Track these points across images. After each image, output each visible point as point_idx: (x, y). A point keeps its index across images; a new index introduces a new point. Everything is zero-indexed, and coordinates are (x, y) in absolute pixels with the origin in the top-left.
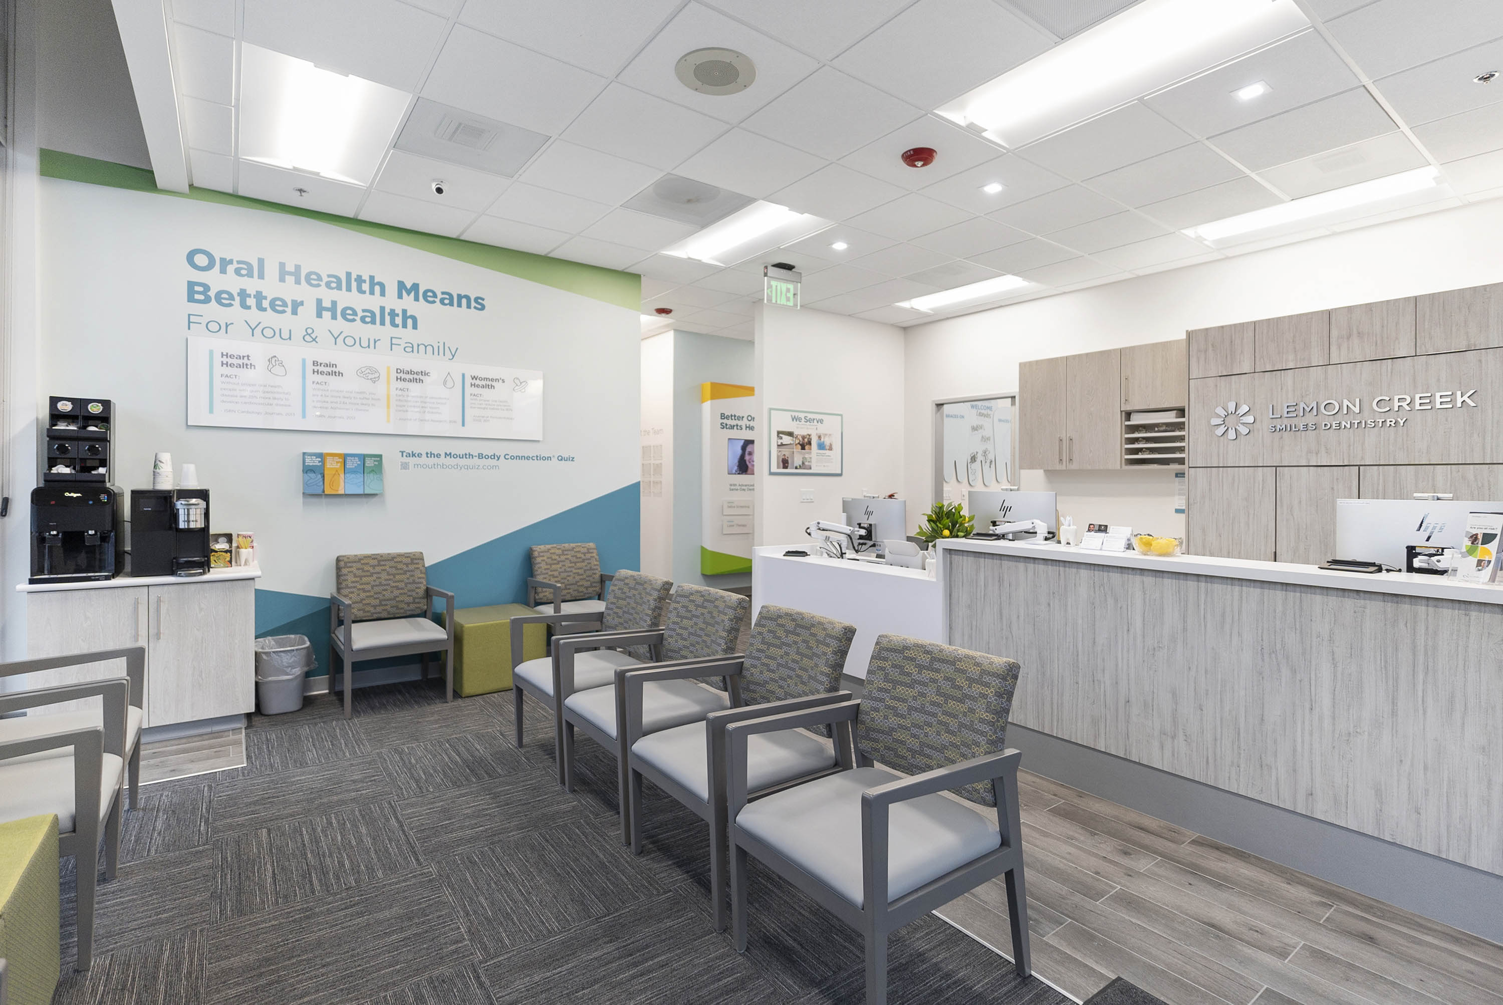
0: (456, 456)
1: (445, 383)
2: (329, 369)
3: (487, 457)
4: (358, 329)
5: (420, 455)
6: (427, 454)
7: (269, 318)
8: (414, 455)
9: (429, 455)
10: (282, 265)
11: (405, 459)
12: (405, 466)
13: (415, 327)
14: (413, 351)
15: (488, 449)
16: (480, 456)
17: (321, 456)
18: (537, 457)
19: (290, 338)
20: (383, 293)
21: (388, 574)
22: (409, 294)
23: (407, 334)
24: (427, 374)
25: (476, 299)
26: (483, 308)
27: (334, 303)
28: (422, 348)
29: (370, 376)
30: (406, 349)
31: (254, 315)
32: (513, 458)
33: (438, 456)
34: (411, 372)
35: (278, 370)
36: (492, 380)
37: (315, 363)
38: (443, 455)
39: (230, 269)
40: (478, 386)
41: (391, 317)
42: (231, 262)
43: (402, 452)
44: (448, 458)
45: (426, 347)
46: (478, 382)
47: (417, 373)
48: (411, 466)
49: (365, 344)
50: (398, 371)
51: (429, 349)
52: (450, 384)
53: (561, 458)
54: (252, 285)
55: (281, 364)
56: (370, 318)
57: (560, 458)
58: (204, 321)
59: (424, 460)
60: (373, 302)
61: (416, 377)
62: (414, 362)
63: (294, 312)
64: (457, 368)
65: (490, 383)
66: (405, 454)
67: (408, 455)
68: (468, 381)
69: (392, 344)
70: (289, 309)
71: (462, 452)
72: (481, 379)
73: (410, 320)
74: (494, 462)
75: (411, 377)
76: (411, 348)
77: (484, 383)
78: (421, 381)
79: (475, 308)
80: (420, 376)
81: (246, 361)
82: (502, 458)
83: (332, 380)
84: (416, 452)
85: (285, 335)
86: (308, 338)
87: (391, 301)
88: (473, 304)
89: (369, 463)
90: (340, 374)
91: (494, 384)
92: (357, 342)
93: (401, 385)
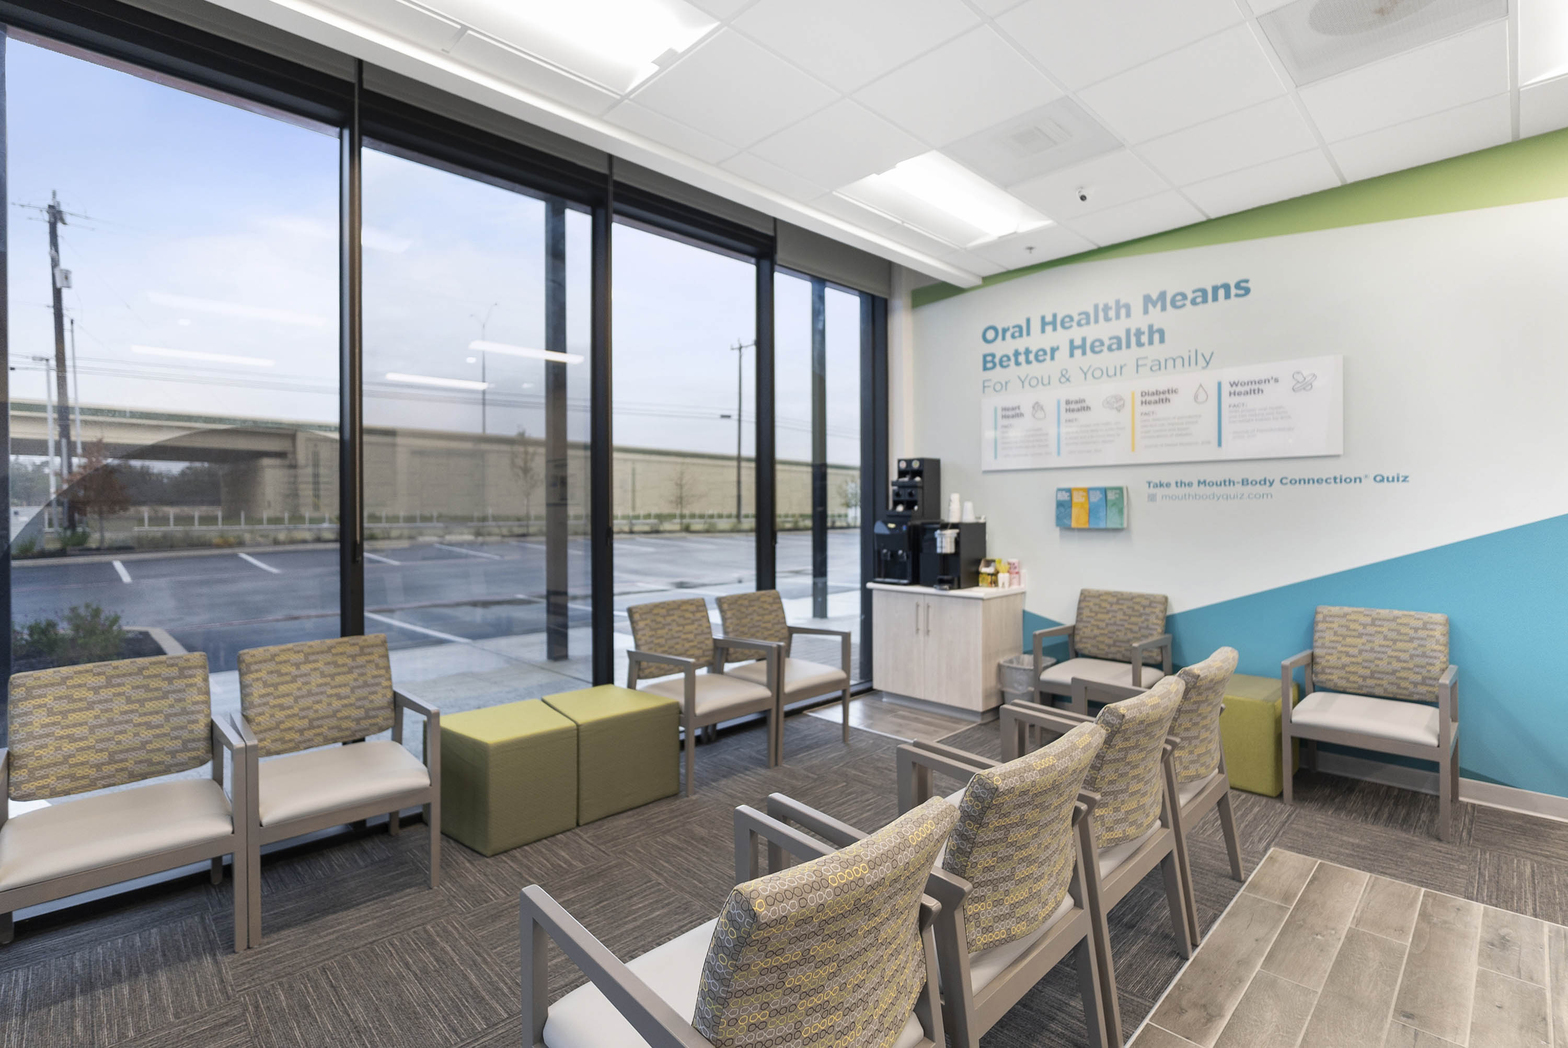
0: (1211, 484)
1: (1196, 397)
2: (1079, 406)
3: (1255, 483)
4: (1107, 359)
5: (1168, 485)
6: (1177, 483)
7: (1035, 369)
8: (1161, 485)
9: (1179, 484)
10: (1043, 318)
11: (1152, 491)
12: (1152, 498)
13: (1162, 340)
14: (1160, 369)
15: (1256, 472)
16: (1245, 482)
17: (1069, 491)
18: (1335, 479)
19: (1049, 383)
20: (1128, 315)
21: (1125, 614)
22: (1154, 306)
23: (1155, 351)
24: (1175, 391)
25: (1238, 286)
26: (1247, 291)
27: (1084, 340)
28: (1170, 363)
29: (1115, 405)
30: (1153, 369)
31: (1024, 369)
32: (1293, 482)
33: (1190, 484)
34: (1157, 393)
35: (1040, 414)
36: (1260, 382)
37: (1068, 402)
38: (1195, 484)
39: (1008, 335)
40: (1239, 394)
41: (1136, 338)
42: (1008, 329)
43: (1149, 483)
44: (1202, 486)
45: (1174, 360)
46: (1239, 389)
47: (1164, 393)
48: (1159, 497)
49: (1111, 372)
50: (1143, 394)
51: (1179, 362)
52: (1202, 397)
53: (1380, 479)
54: (1021, 344)
55: (1042, 409)
56: (1117, 344)
57: (1378, 478)
58: (991, 384)
59: (1173, 490)
60: (1118, 328)
61: (1162, 397)
62: (1160, 382)
63: (1052, 358)
64: (1209, 378)
65: (1256, 387)
66: (1152, 485)
67: (1156, 486)
68: (1226, 389)
69: (1138, 366)
70: (1048, 357)
71: (1220, 478)
72: (1244, 384)
73: (1158, 334)
74: (1265, 489)
75: (1156, 398)
76: (1159, 366)
77: (1247, 388)
78: (1168, 400)
79: (1237, 295)
80: (1167, 396)
81: (1017, 411)
82: (1277, 483)
83: (1082, 416)
84: (1165, 481)
85: (1046, 381)
86: (1063, 380)
87: (1138, 321)
88: (1233, 291)
89: (1111, 496)
90: (1088, 408)
91: (1262, 386)
92: (1106, 373)
93: (1147, 408)
